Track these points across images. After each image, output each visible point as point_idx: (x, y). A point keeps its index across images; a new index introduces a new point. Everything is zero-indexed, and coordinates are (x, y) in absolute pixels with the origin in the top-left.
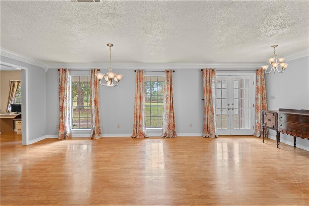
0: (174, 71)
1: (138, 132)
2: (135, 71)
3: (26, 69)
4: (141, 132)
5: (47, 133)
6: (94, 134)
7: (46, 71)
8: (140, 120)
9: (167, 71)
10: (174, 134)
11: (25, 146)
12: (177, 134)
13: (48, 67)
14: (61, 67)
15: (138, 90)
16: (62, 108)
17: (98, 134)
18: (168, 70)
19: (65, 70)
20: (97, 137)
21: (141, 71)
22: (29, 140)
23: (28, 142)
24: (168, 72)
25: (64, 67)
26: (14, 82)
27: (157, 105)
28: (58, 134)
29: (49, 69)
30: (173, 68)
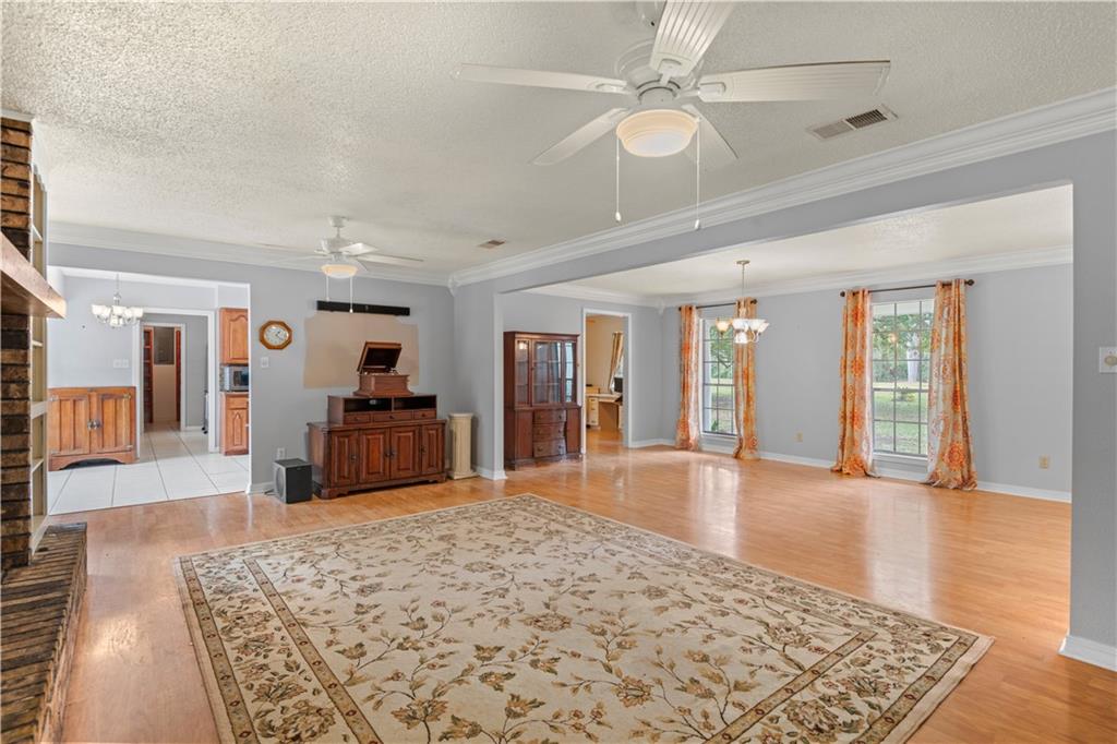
0: (970, 283)
1: (849, 458)
2: (843, 294)
3: (629, 315)
4: (855, 460)
5: (660, 435)
6: (741, 447)
7: (661, 312)
8: (852, 426)
9: (944, 285)
10: (967, 481)
11: (627, 448)
12: (977, 482)
13: (664, 305)
14: (683, 303)
15: (849, 347)
16: (684, 387)
17: (750, 448)
18: (946, 280)
19: (690, 309)
20: (745, 454)
21: (858, 293)
22: (633, 440)
23: (631, 444)
24: (946, 285)
25: (688, 302)
26: (619, 334)
27: (918, 388)
28: (675, 438)
29: (666, 309)
30: (964, 272)
